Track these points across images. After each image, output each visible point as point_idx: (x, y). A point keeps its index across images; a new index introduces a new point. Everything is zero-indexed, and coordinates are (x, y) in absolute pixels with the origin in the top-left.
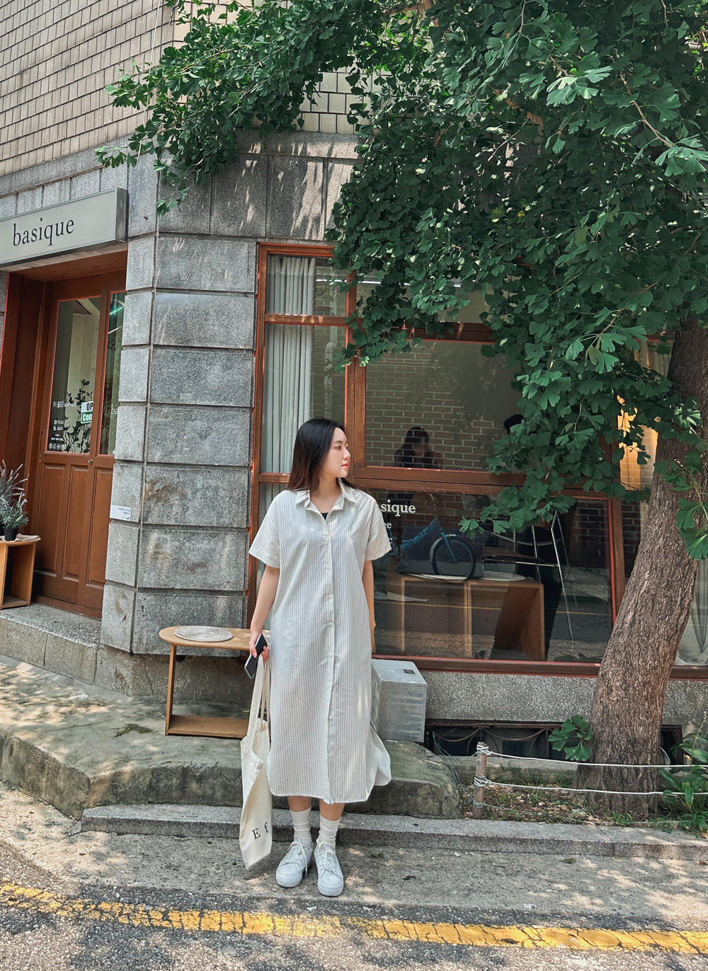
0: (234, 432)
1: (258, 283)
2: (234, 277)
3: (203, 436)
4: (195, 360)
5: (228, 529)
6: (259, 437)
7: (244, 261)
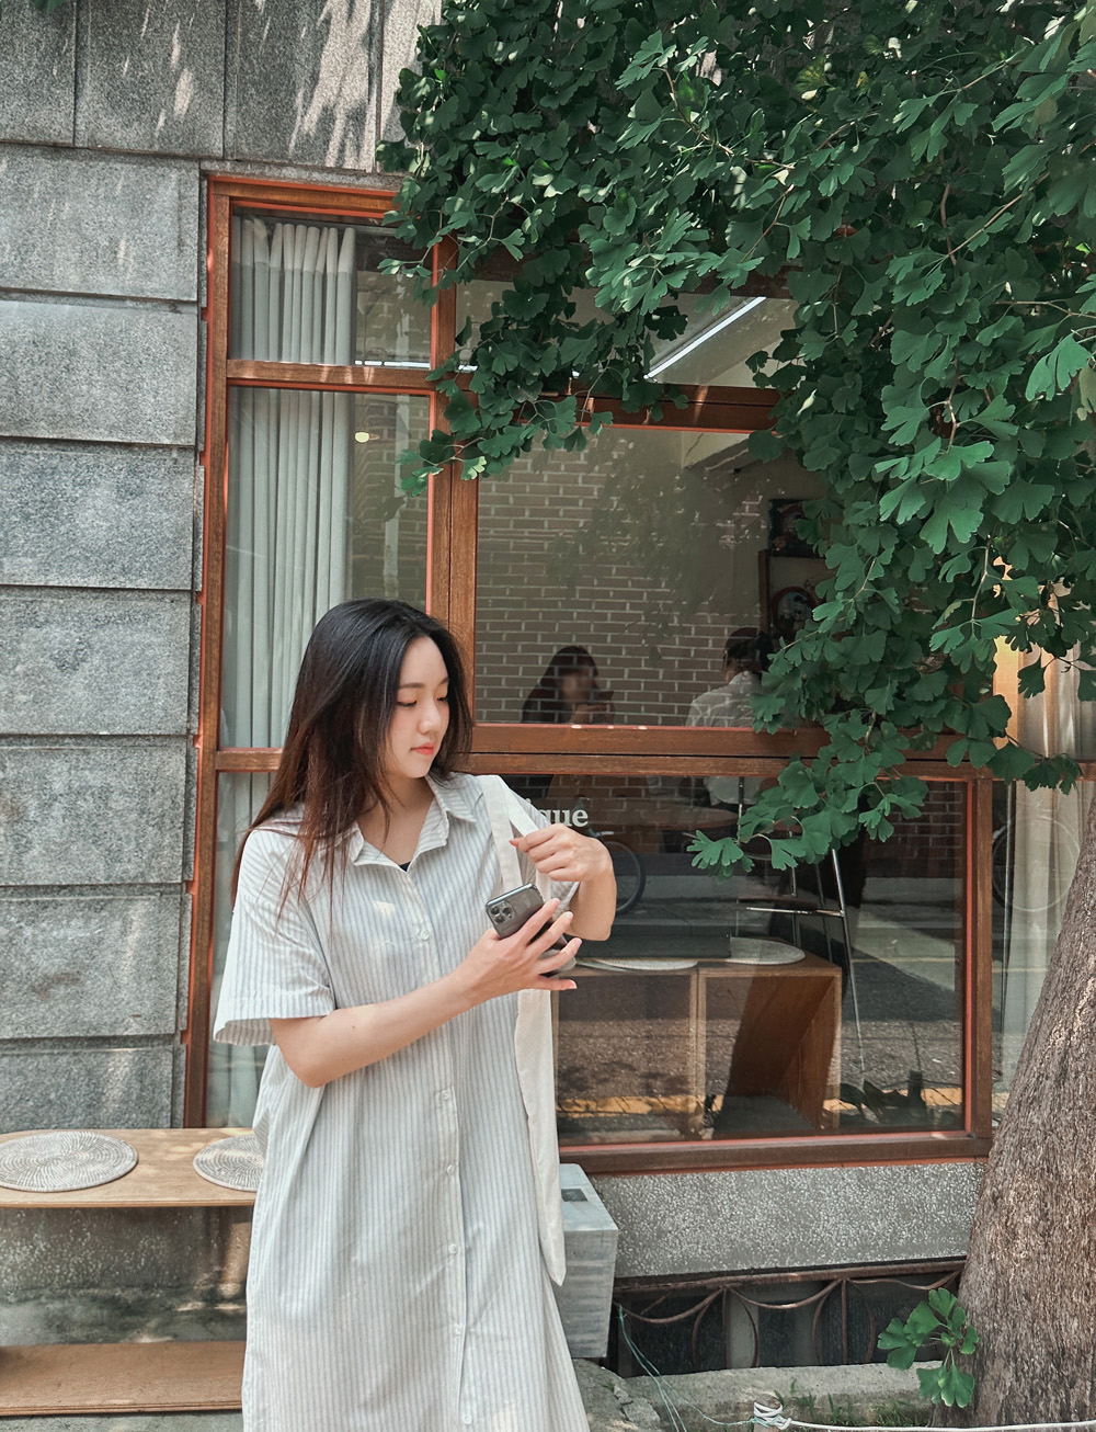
0: (150, 653)
1: (206, 279)
2: (142, 260)
3: (68, 664)
4: (42, 472)
5: (135, 888)
6: (215, 664)
7: (168, 220)
